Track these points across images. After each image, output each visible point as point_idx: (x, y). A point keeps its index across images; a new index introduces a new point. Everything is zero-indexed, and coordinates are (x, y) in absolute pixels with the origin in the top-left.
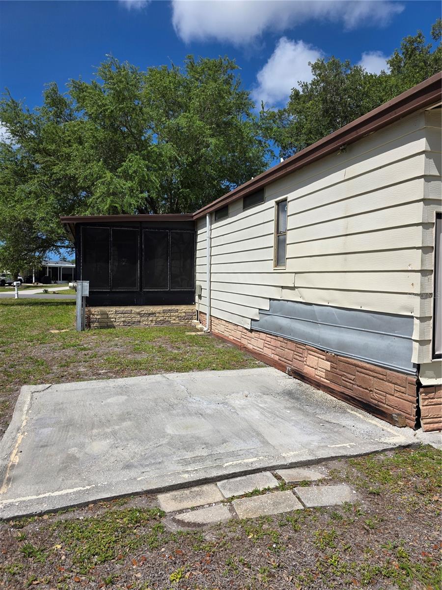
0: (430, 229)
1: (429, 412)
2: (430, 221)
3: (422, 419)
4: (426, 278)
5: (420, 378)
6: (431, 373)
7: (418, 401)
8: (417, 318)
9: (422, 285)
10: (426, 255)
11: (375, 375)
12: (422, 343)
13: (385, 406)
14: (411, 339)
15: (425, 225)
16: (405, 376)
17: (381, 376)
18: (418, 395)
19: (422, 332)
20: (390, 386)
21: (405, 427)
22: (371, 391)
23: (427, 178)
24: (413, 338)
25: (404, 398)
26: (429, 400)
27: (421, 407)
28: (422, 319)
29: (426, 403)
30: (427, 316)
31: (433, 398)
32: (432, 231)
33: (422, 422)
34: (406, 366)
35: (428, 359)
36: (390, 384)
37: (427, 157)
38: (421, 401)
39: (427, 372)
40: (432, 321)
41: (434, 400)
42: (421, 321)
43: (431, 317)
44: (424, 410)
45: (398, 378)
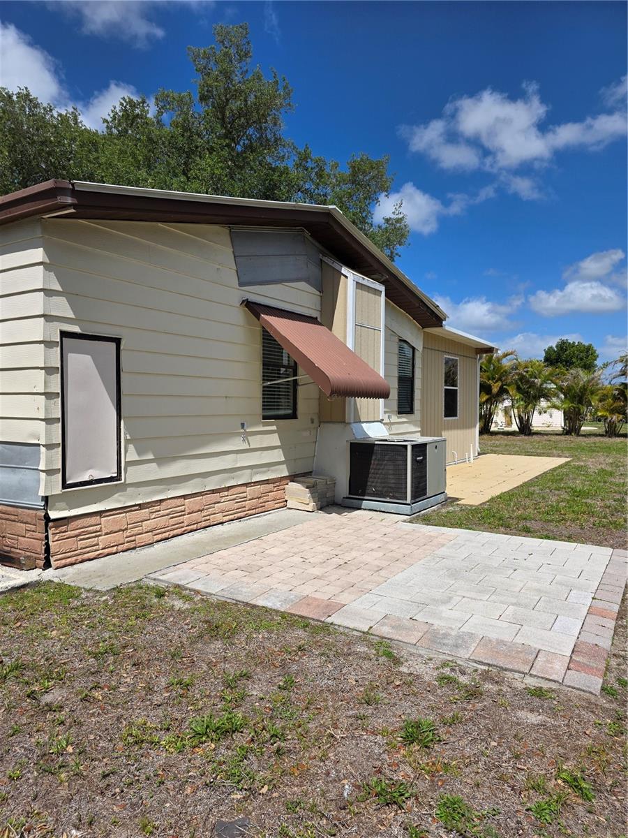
0: (55, 349)
1: (60, 547)
2: (53, 340)
3: (52, 556)
4: (52, 401)
5: (49, 512)
6: (63, 504)
7: (47, 537)
8: (43, 445)
9: (46, 409)
10: (52, 377)
11: (7, 516)
12: (49, 472)
13: (18, 551)
14: (37, 469)
15: (48, 344)
16: (34, 512)
17: (13, 517)
18: (47, 531)
19: (49, 461)
20: (21, 526)
21: (33, 569)
22: (4, 537)
23: (48, 292)
24: (39, 469)
25: (35, 537)
26: (61, 534)
27: (51, 543)
28: (49, 447)
29: (56, 538)
30: (54, 442)
31: (65, 532)
32: (57, 350)
33: (52, 560)
34: (34, 502)
35: (57, 489)
36: (22, 524)
37: (46, 269)
38: (50, 536)
39: (57, 504)
40: (60, 449)
41: (67, 533)
42: (48, 449)
43: (59, 444)
44: (55, 546)
45: (28, 515)
